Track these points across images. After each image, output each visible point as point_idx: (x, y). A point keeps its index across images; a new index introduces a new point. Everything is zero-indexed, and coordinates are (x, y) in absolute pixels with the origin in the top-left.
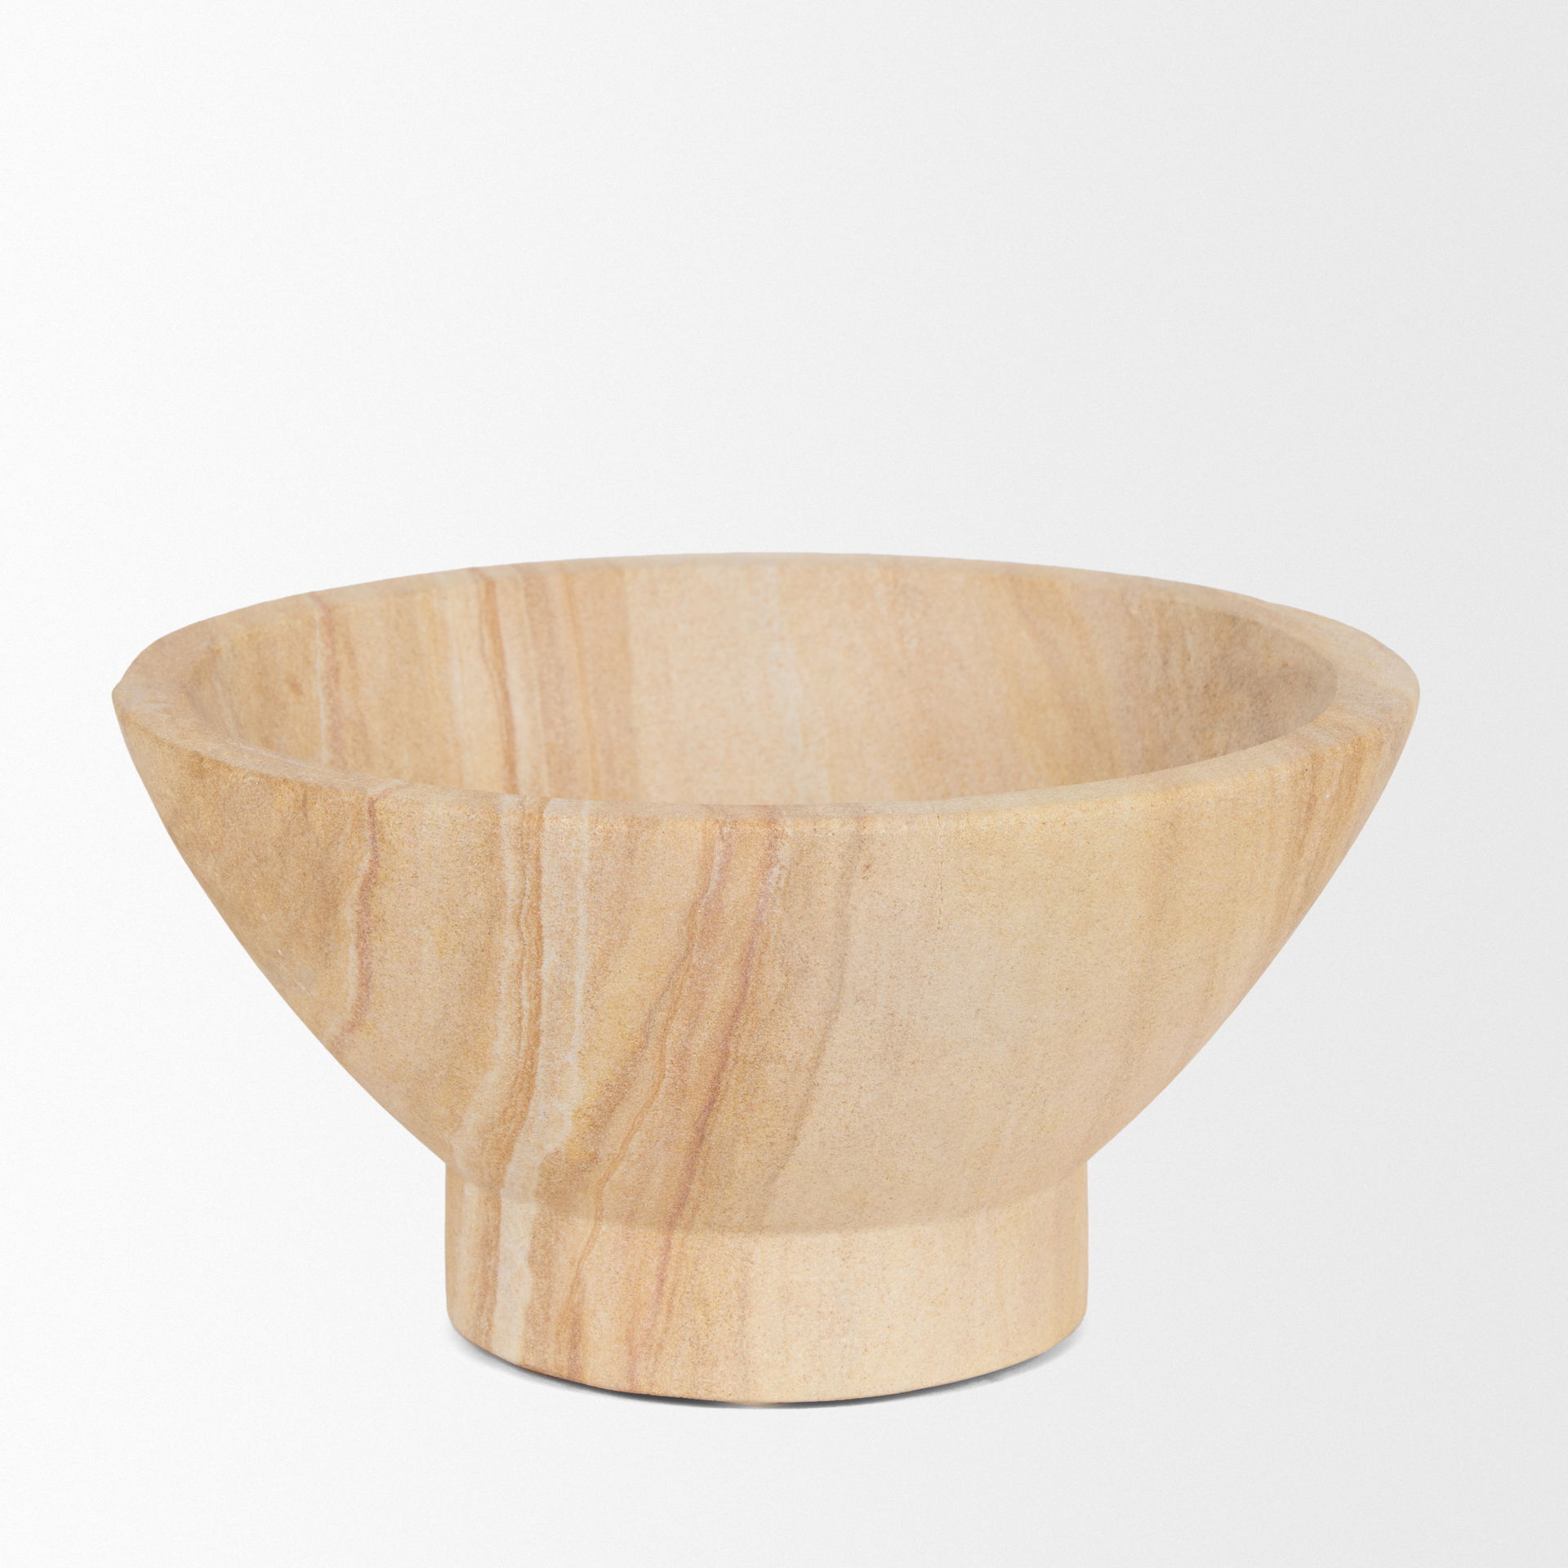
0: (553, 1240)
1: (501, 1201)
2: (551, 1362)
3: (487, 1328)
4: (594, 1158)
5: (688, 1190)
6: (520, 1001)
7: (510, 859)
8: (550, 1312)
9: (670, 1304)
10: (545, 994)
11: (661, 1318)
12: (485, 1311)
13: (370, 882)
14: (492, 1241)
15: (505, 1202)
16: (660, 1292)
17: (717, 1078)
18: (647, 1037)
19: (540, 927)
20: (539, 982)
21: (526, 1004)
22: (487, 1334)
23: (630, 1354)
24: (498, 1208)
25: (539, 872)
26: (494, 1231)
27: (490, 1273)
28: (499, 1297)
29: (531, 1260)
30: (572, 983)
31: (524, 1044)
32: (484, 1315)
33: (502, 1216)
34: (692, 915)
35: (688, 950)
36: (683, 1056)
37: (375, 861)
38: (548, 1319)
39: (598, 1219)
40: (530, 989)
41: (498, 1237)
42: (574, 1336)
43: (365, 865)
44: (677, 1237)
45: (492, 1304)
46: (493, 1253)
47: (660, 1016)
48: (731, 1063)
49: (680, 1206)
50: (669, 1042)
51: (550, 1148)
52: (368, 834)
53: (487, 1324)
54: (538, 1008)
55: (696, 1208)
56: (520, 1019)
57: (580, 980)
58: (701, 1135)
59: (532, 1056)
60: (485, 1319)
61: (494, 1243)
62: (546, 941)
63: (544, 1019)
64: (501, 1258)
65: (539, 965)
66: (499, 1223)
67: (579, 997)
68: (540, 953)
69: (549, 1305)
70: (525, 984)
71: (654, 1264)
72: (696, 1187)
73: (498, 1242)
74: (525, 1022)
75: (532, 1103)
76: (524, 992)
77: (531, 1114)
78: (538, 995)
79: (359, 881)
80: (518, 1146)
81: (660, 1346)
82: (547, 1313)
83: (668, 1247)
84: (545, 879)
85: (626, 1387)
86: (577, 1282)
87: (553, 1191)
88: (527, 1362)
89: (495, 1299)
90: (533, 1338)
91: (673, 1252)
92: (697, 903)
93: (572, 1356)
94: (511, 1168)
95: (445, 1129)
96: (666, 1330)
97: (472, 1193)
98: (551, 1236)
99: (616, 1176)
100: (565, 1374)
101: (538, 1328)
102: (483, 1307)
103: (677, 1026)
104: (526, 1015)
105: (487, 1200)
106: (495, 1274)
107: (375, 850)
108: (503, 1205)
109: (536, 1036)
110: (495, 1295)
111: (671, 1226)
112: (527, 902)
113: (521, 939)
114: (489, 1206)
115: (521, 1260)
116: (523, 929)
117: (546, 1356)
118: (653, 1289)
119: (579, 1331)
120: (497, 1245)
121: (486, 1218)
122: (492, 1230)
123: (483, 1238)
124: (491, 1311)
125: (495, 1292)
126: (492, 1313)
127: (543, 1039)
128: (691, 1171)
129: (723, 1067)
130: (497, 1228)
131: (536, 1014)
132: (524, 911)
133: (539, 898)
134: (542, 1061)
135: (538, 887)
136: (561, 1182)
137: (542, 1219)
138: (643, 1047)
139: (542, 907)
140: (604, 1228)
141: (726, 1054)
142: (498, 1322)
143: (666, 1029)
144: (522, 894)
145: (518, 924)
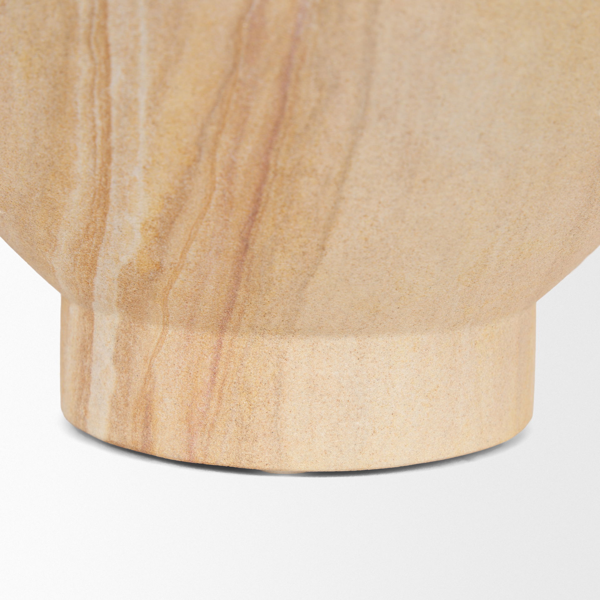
0: (131, 342)
1: (94, 314)
2: (129, 438)
3: (84, 414)
4: (159, 267)
5: (235, 296)
6: (93, 120)
8: (129, 399)
9: (221, 392)
10: (114, 112)
11: (214, 403)
12: (83, 401)
14: (87, 346)
15: (97, 315)
16: (213, 383)
17: (259, 190)
18: (200, 150)
19: (107, 46)
20: (108, 101)
21: (99, 123)
22: (84, 419)
23: (189, 432)
24: (92, 321)
26: (89, 339)
27: (86, 372)
28: (92, 389)
29: (115, 359)
30: (136, 100)
31: (99, 161)
32: (82, 404)
33: (95, 326)
34: (238, 30)
35: (235, 65)
36: (231, 168)
38: (127, 405)
39: (165, 324)
40: (101, 107)
41: (92, 342)
42: (147, 417)
44: (227, 338)
45: (87, 395)
46: (88, 356)
47: (211, 130)
48: (271, 175)
49: (229, 310)
50: (219, 155)
51: (124, 260)
53: (84, 411)
54: (109, 126)
55: (242, 312)
56: (94, 138)
57: (143, 97)
58: (246, 248)
59: (106, 174)
60: (83, 407)
61: (89, 348)
62: (114, 59)
63: (114, 136)
64: (94, 359)
65: (108, 83)
66: (93, 332)
67: (142, 114)
68: (108, 69)
69: (128, 394)
70: (97, 103)
71: (209, 360)
72: (241, 293)
73: (92, 346)
74: (99, 140)
75: (109, 218)
76: (96, 110)
77: (108, 228)
78: (108, 113)
80: (100, 260)
81: (212, 425)
82: (126, 400)
83: (220, 346)
85: (185, 457)
86: (149, 375)
87: (130, 300)
88: (112, 439)
89: (90, 391)
90: (116, 420)
91: (224, 350)
92: (241, 19)
93: (145, 433)
94: (97, 281)
95: (46, 250)
96: (217, 413)
97: (75, 310)
98: (130, 339)
99: (177, 284)
100: (139, 448)
101: (120, 412)
102: (81, 398)
103: (226, 139)
104: (99, 133)
105: (85, 315)
106: (90, 372)
108: (95, 317)
109: (108, 153)
110: (89, 389)
111: (222, 329)
112: (96, 21)
113: (92, 59)
114: (86, 319)
115: (108, 361)
116: (94, 48)
117: (126, 433)
118: (208, 379)
119: (150, 414)
120: (91, 349)
121: (83, 329)
122: (87, 338)
123: (82, 344)
124: (87, 400)
125: (89, 385)
126: (87, 402)
127: (115, 157)
128: (237, 277)
129: (264, 179)
130: (91, 336)
131: (108, 131)
132: (94, 30)
133: (106, 16)
134: (114, 178)
135: (104, 5)
136: (135, 291)
137: (123, 326)
138: (196, 160)
139: (110, 25)
140: (170, 332)
141: (266, 167)
142: (91, 409)
143: (216, 143)
144: (91, 14)
145: (89, 43)
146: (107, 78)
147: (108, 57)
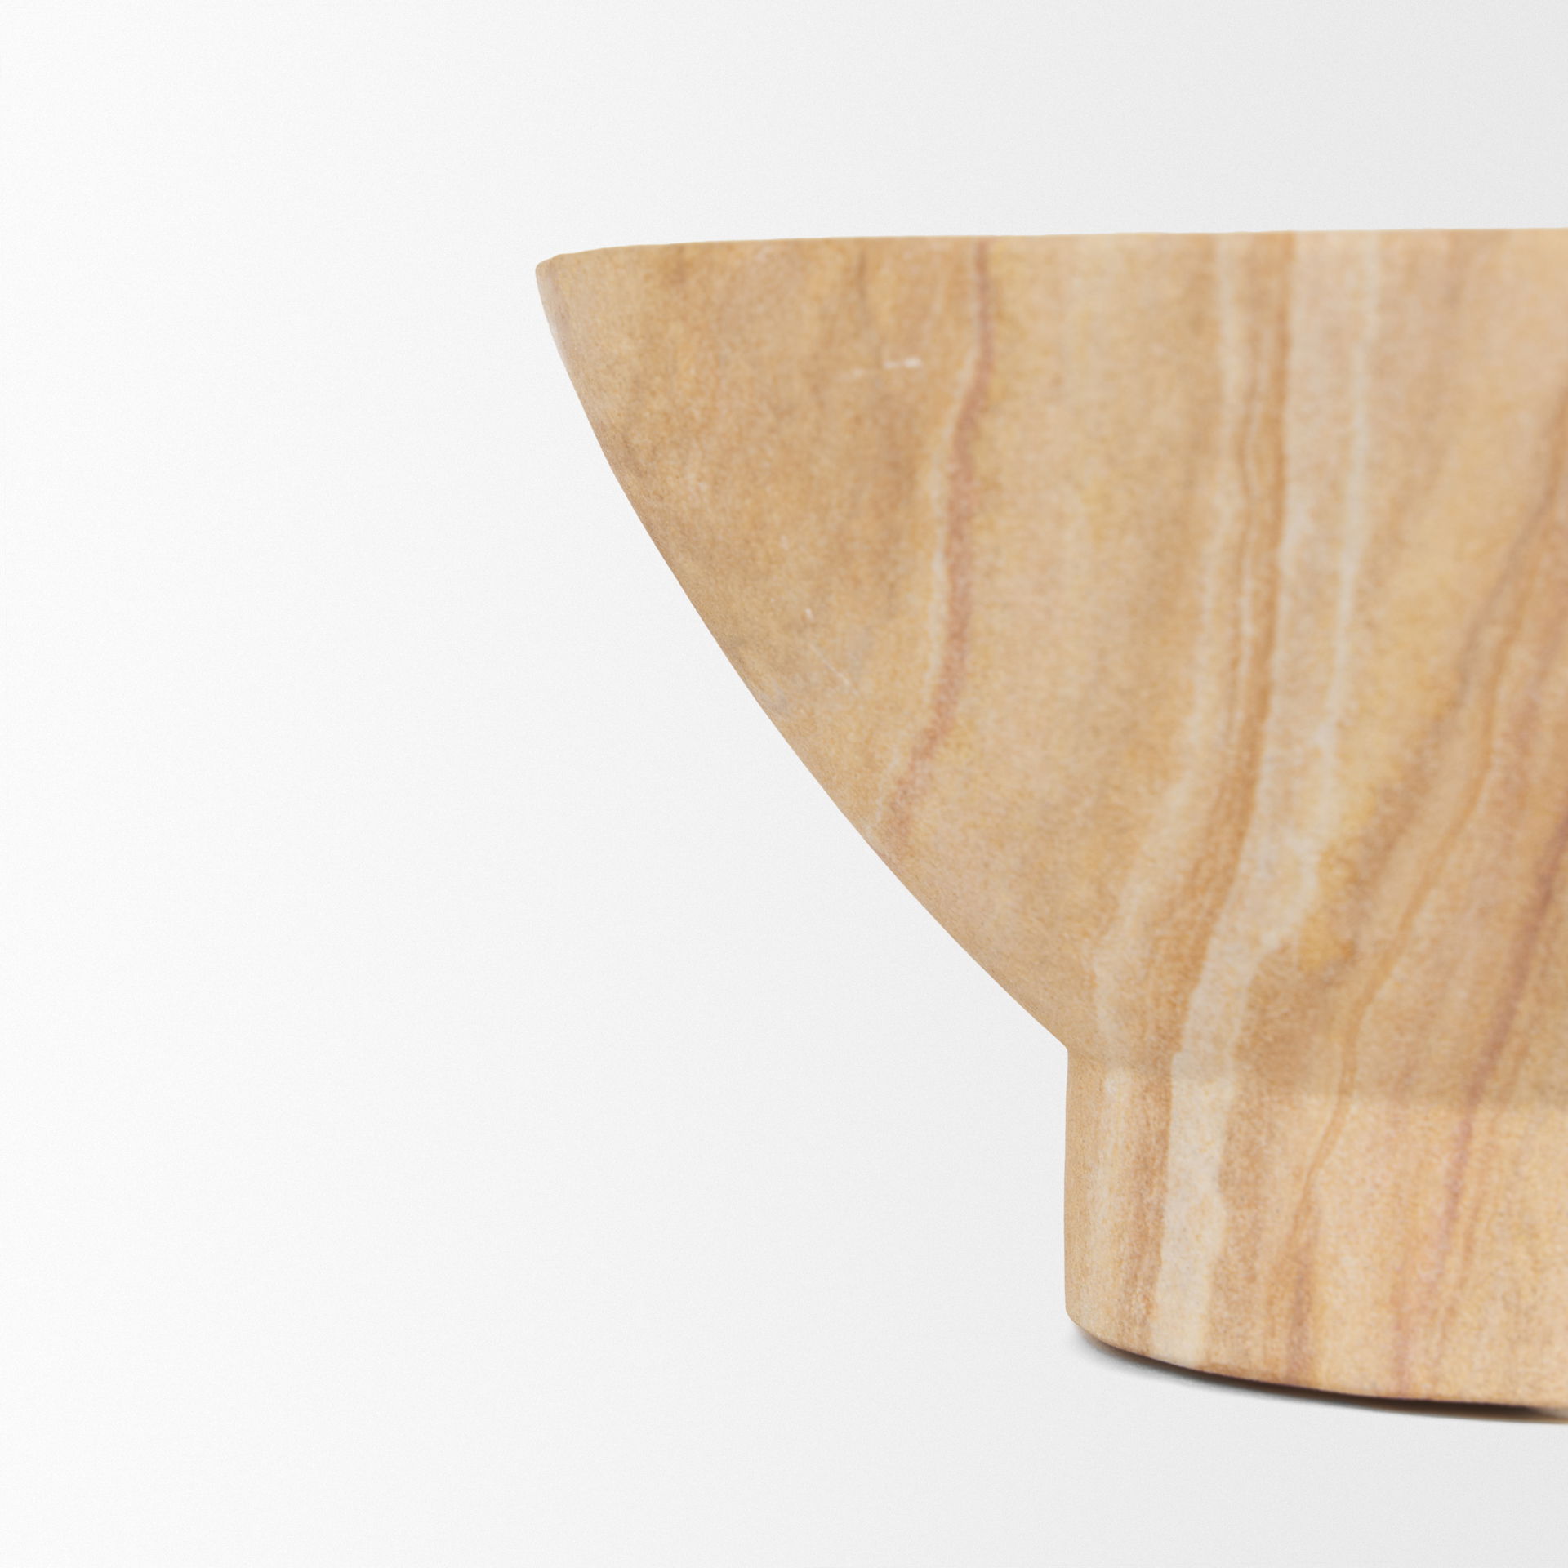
0: (1262, 1139)
1: (1170, 1086)
2: (1257, 1354)
3: (1144, 1312)
4: (1350, 953)
5: (1512, 1012)
6: (1236, 623)
7: (1232, 324)
8: (1257, 1265)
9: (1470, 1238)
10: (1285, 604)
11: (1454, 1261)
12: (1140, 1283)
13: (977, 404)
14: (1154, 1159)
15: (1180, 1087)
16: (1452, 1215)
18: (1464, 680)
19: (1280, 460)
20: (1272, 581)
21: (1248, 628)
22: (1144, 1323)
23: (1398, 1327)
24: (1165, 1101)
25: (1284, 343)
26: (1157, 1142)
27: (1150, 1216)
28: (1165, 1253)
29: (1225, 1179)
30: (1334, 575)
31: (1240, 715)
32: (1139, 1290)
33: (1173, 1111)
35: (1551, 494)
36: (1527, 720)
37: (985, 365)
38: (1252, 1279)
39: (1344, 1091)
40: (1256, 594)
41: (1166, 1149)
42: (1299, 1302)
43: (966, 375)
44: (1484, 1115)
45: (1153, 1268)
46: (1156, 1180)
47: (1491, 636)
49: (1495, 1048)
50: (1502, 692)
51: (1271, 940)
52: (973, 307)
53: (1142, 1305)
54: (1270, 634)
55: (1523, 1053)
56: (1235, 663)
57: (1349, 568)
59: (1252, 741)
60: (1140, 1298)
61: (1157, 1162)
62: (1292, 489)
63: (1279, 657)
64: (1170, 1184)
65: (1275, 541)
66: (1168, 1124)
67: (1345, 605)
68: (1279, 512)
69: (1255, 1255)
70: (1249, 584)
71: (1442, 1166)
72: (1526, 1006)
73: (1165, 1157)
74: (1244, 669)
75: (1247, 845)
76: (1245, 603)
77: (1243, 867)
78: (1269, 608)
79: (954, 410)
80: (1214, 945)
81: (1452, 1311)
82: (1251, 1268)
83: (1467, 1134)
84: (1297, 359)
85: (1386, 1387)
86: (1306, 1207)
87: (1269, 1039)
88: (1214, 1359)
89: (1159, 1259)
90: (1226, 1314)
91: (1477, 1144)
93: (1295, 1339)
94: (1199, 999)
95: (1085, 934)
96: (1462, 1283)
97: (1119, 1086)
98: (1259, 1132)
99: (1386, 992)
100: (1281, 1375)
101: (1235, 1297)
102: (1136, 1276)
103: (1521, 656)
104: (1247, 651)
105: (1147, 1090)
106: (1159, 1214)
107: (986, 340)
108: (1174, 1092)
109: (1262, 696)
110: (1158, 1253)
111: (1474, 1094)
112: (1259, 408)
113: (1246, 489)
114: (1149, 1100)
115: (1205, 1183)
116: (1250, 467)
117: (1249, 1343)
118: (1440, 1210)
119: (1308, 1293)
120: (1163, 1165)
121: (1143, 1122)
122: (1154, 1140)
123: (1139, 1158)
124: (1151, 1281)
125: (1158, 1245)
126: (1152, 1284)
127: (1277, 703)
128: (1520, 970)
130: (1163, 1136)
131: (1265, 647)
132: (1254, 428)
133: (1280, 397)
134: (1270, 750)
135: (1280, 376)
136: (1286, 1015)
137: (1243, 1105)
138: (1454, 704)
139: (1289, 416)
140: (1354, 1109)
142: (1163, 1296)
143: (1500, 663)
144: (1251, 395)
145: (1240, 456)
146: (1274, 532)
147: (1278, 487)
